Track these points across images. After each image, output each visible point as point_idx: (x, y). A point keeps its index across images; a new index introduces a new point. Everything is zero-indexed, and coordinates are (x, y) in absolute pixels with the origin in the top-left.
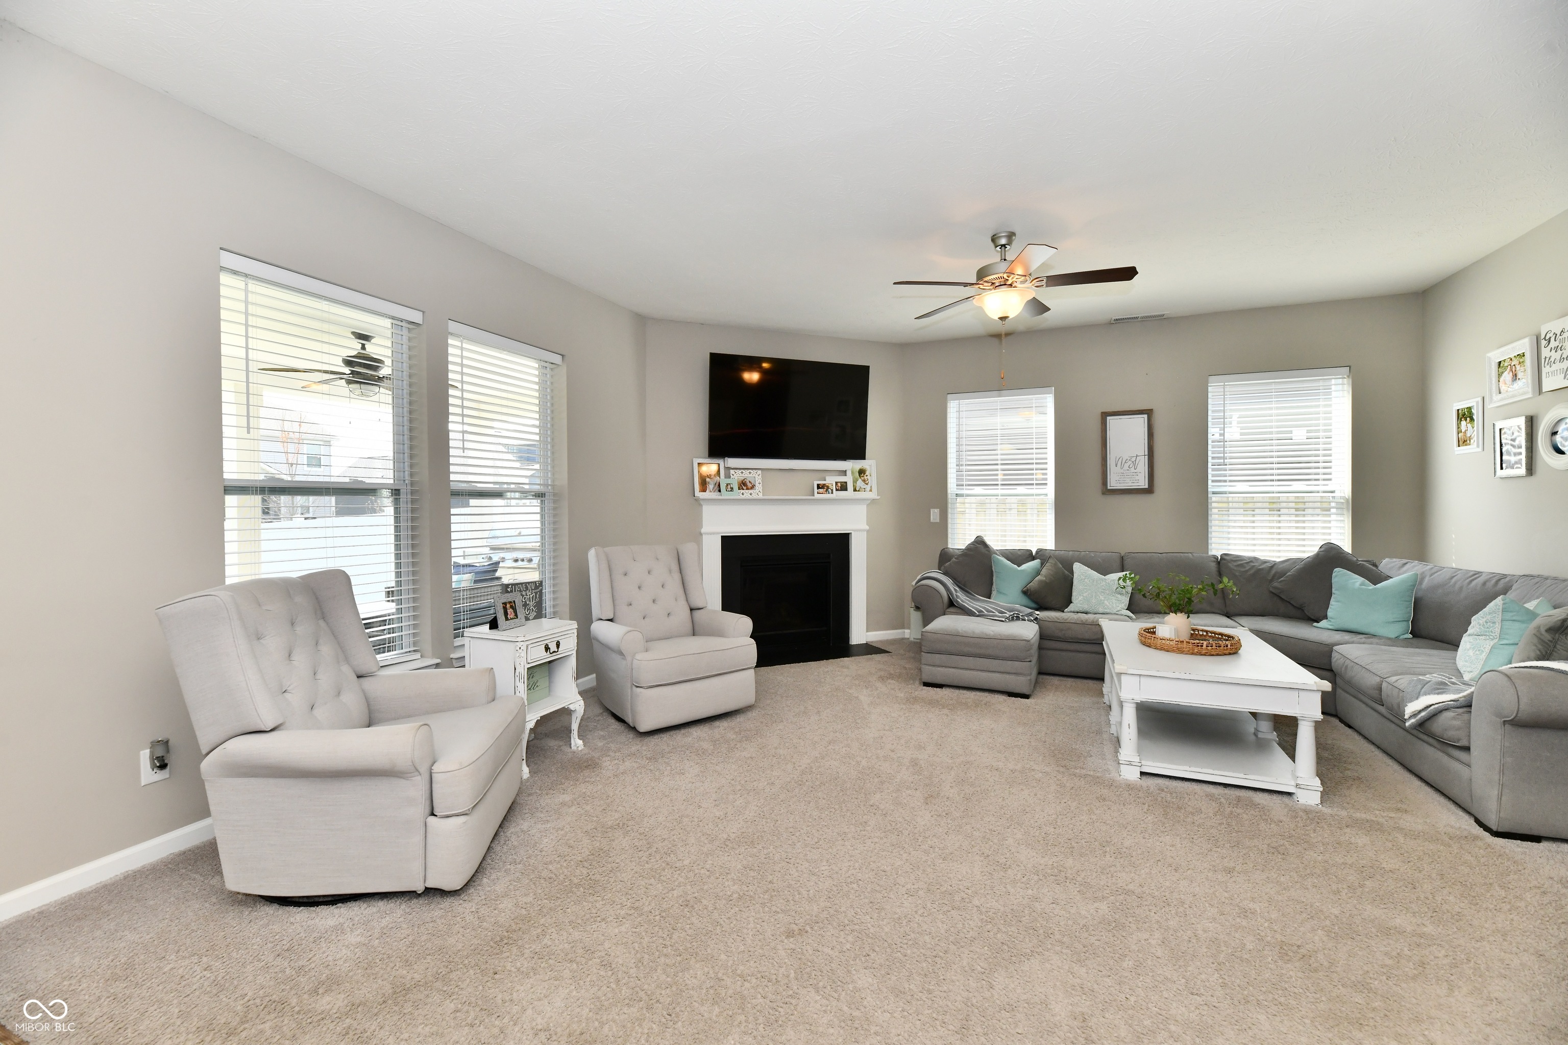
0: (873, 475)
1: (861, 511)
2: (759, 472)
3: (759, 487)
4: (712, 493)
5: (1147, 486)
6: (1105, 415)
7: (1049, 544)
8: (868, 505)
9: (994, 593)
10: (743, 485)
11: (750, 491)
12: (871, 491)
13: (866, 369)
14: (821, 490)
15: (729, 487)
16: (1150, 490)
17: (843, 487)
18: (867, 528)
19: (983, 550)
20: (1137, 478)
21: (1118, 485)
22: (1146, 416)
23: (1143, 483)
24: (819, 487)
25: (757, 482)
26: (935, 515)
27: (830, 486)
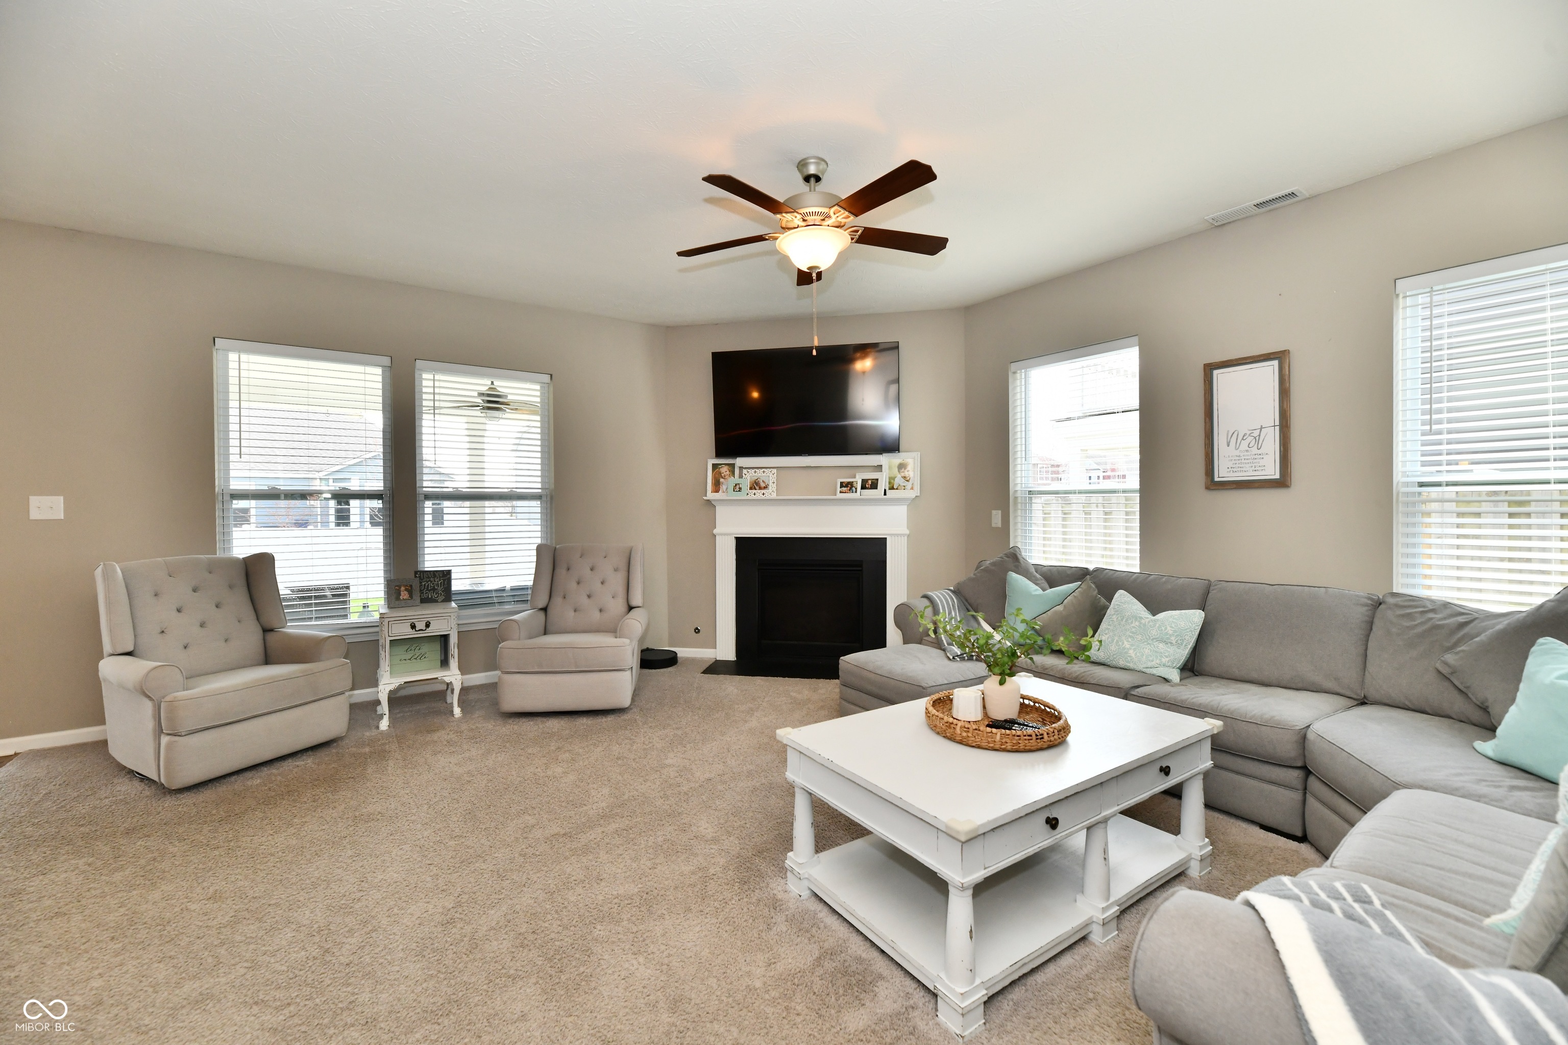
0: (915, 470)
1: (897, 512)
2: (775, 471)
3: (772, 487)
5: (1277, 476)
6: (1209, 369)
7: (1133, 567)
8: (908, 506)
10: (756, 485)
11: (763, 491)
12: (912, 488)
14: (844, 489)
15: (738, 487)
16: (1282, 483)
18: (908, 532)
20: (1262, 462)
21: (1232, 474)
22: (1276, 363)
23: (1272, 471)
24: (842, 485)
25: (771, 482)
26: (996, 518)
27: (855, 484)
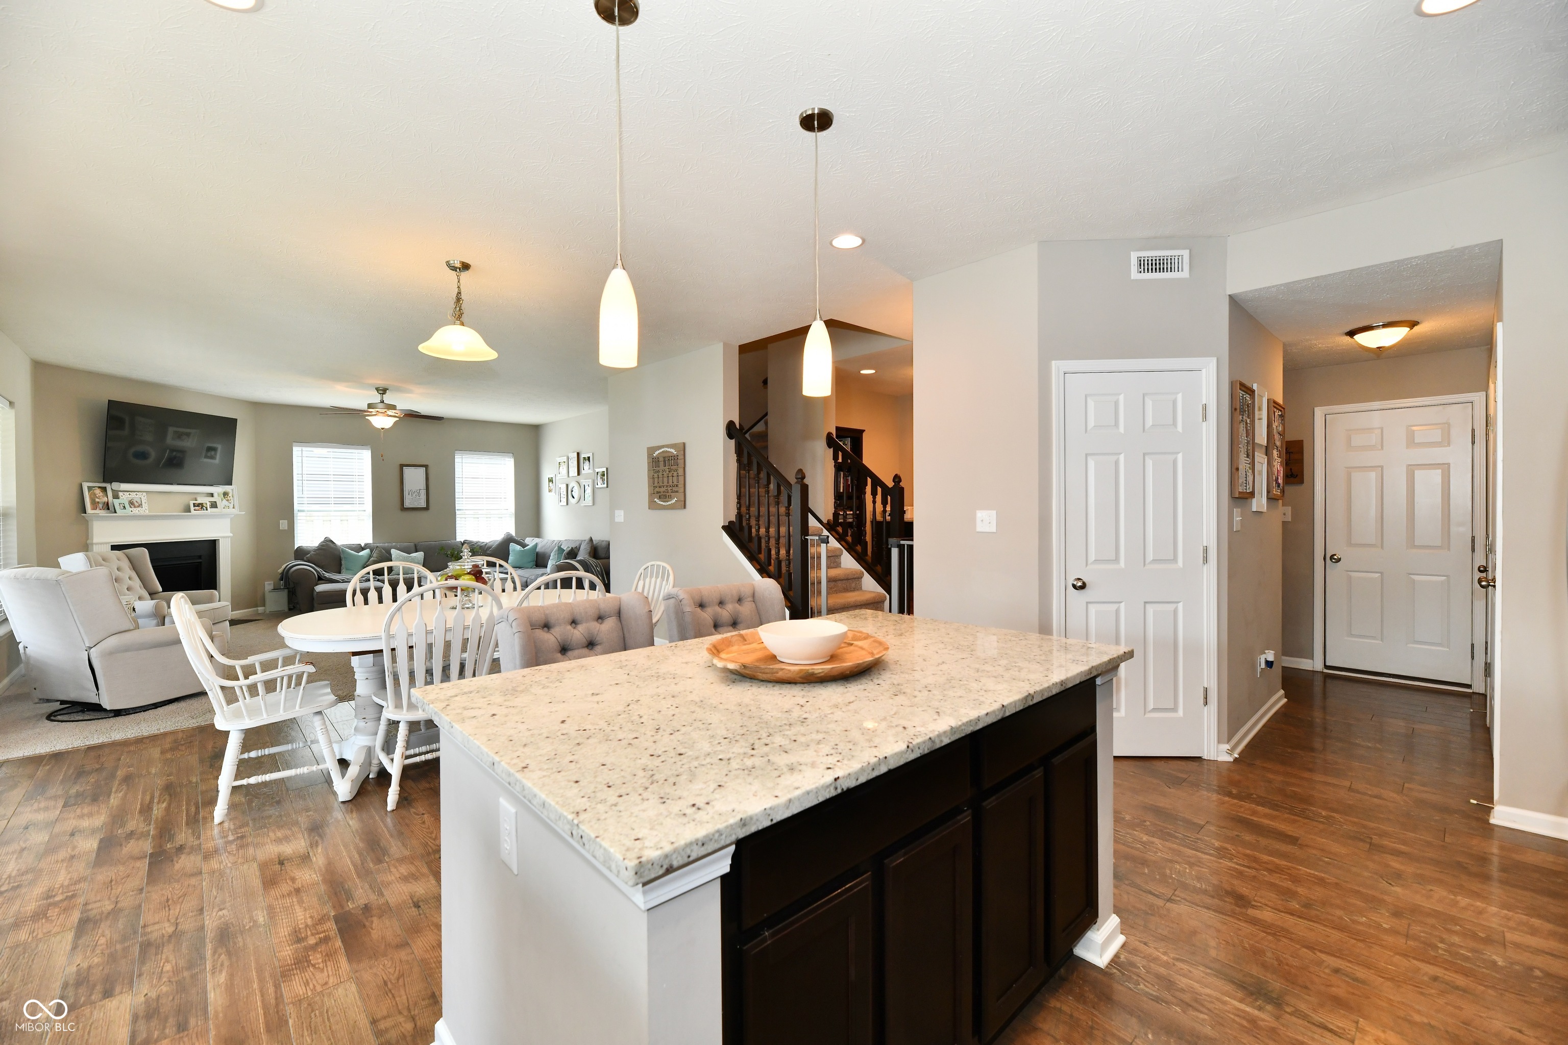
0: (235, 496)
1: (227, 522)
2: (145, 494)
3: (145, 506)
4: (102, 511)
6: (402, 466)
7: (369, 540)
9: (343, 570)
10: (131, 504)
11: (138, 509)
13: (236, 420)
14: (197, 508)
15: (121, 506)
16: (427, 508)
17: (214, 505)
18: (231, 535)
19: (332, 545)
20: (420, 501)
21: (410, 506)
22: (424, 468)
23: (424, 505)
24: (196, 505)
25: (141, 502)
26: (284, 524)
27: (205, 505)
